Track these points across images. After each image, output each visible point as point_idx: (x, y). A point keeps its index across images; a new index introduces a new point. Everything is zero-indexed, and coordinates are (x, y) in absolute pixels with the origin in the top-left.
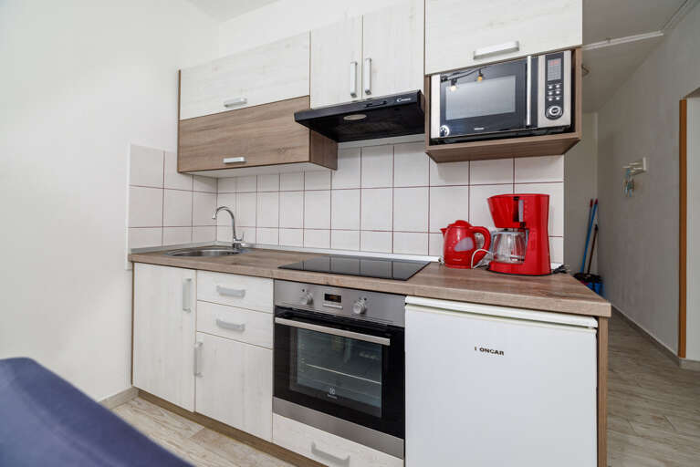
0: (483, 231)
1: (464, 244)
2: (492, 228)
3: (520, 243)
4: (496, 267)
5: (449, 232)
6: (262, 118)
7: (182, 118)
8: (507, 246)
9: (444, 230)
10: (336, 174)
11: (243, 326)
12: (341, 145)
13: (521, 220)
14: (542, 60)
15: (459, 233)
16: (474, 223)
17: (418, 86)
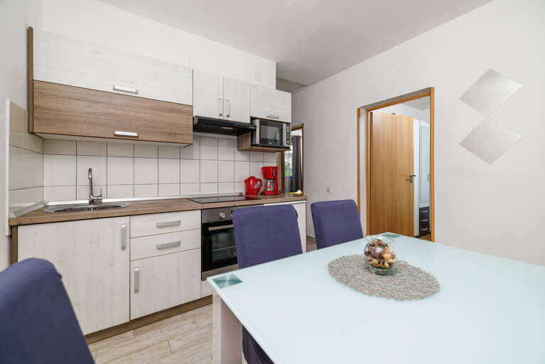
0: (260, 180)
2: (263, 179)
5: (247, 181)
9: (246, 181)
11: (180, 242)
13: (274, 176)
15: (251, 181)
16: (257, 177)
17: (248, 120)
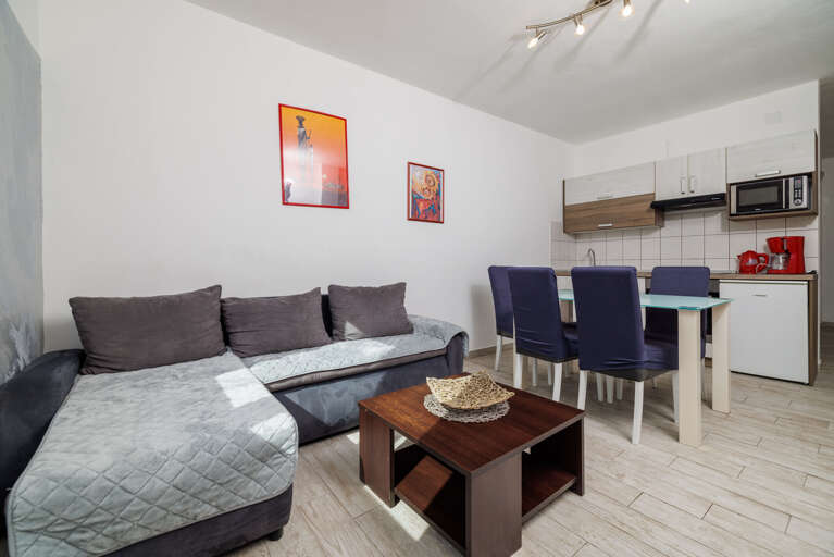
0: (764, 255)
1: (751, 261)
2: (770, 255)
3: (787, 260)
4: (771, 271)
5: (743, 256)
6: (622, 204)
7: (567, 204)
8: (779, 262)
9: (739, 256)
10: (663, 230)
12: (667, 213)
13: (785, 248)
14: (791, 180)
15: (749, 257)
16: (758, 252)
17: (723, 190)
